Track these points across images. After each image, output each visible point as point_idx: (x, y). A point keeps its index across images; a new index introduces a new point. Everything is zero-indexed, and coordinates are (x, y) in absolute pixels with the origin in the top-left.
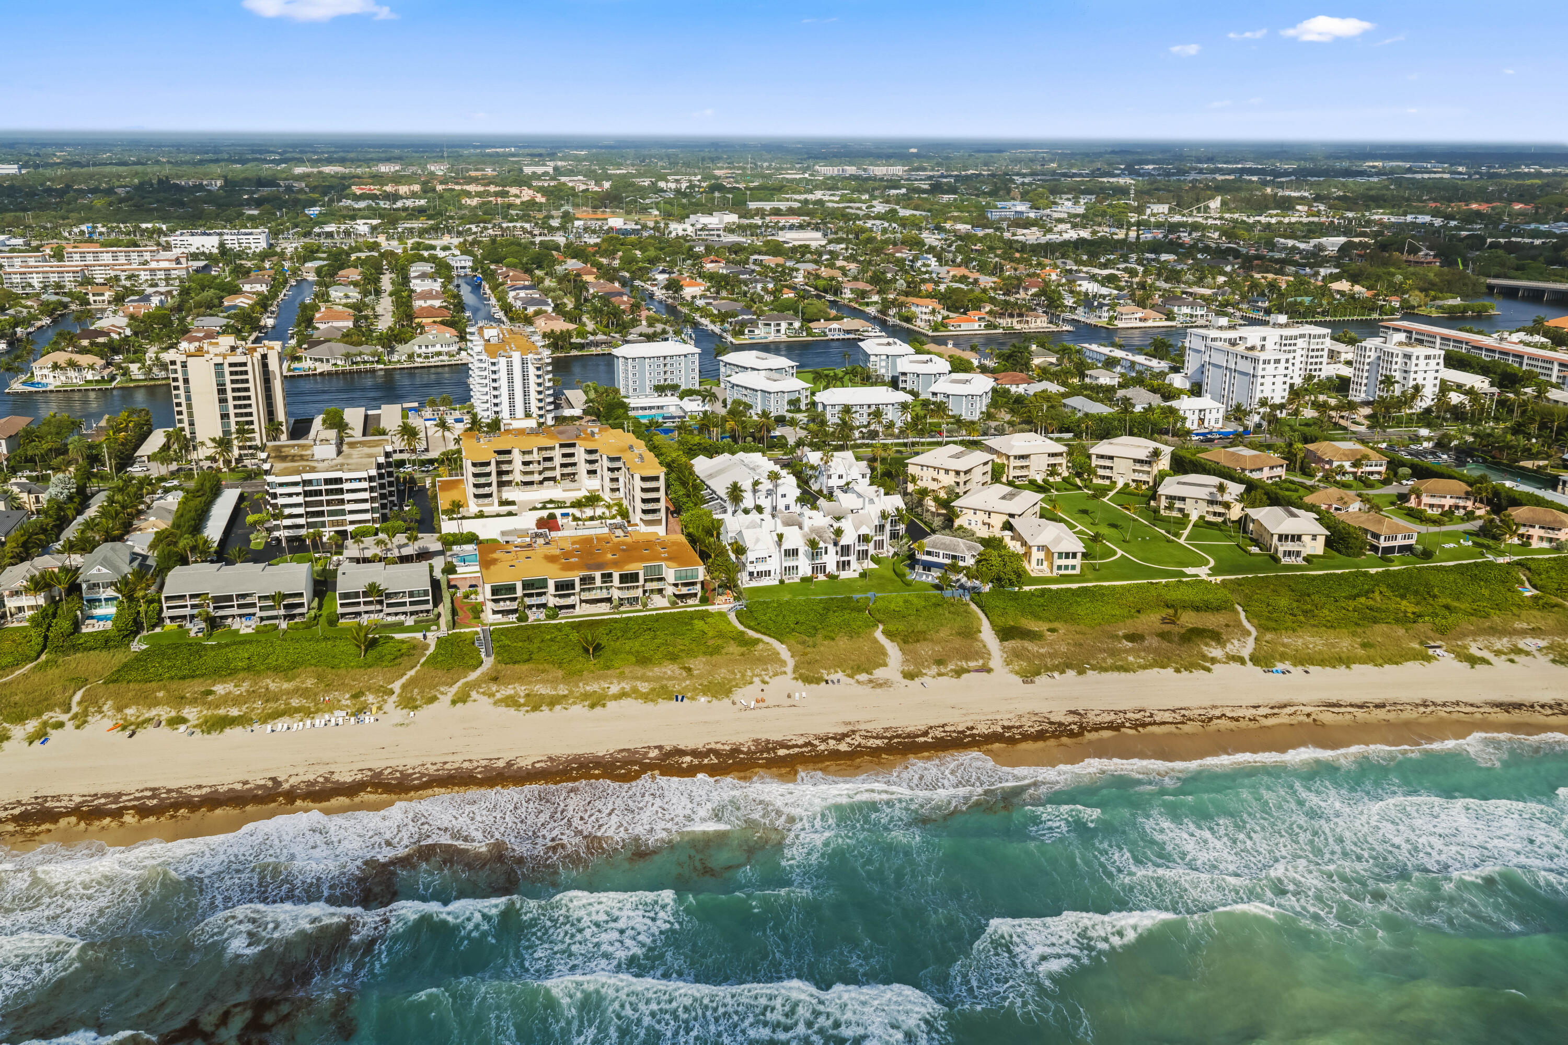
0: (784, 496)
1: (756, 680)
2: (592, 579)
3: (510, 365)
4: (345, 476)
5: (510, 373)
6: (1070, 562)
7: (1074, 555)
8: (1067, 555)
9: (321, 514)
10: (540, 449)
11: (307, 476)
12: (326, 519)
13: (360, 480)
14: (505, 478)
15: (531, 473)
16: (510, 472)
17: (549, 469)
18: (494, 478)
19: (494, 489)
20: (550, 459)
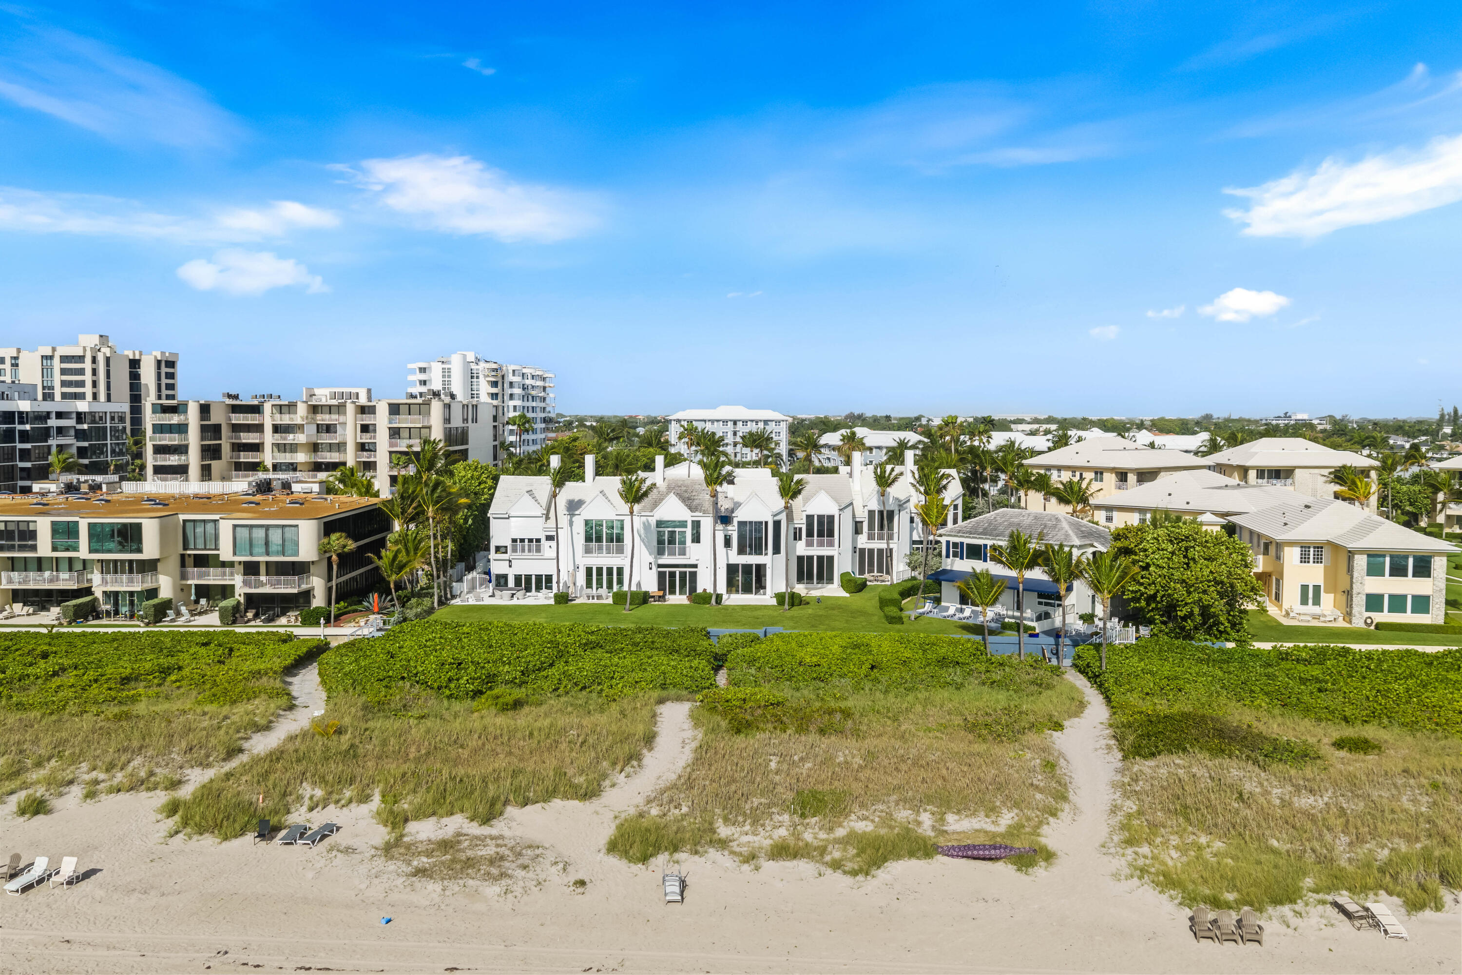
3: (447, 374)
7: (1424, 567)
14: (246, 457)
15: (293, 448)
16: (257, 448)
17: (331, 447)
18: (193, 438)
19: (193, 459)
20: (329, 429)
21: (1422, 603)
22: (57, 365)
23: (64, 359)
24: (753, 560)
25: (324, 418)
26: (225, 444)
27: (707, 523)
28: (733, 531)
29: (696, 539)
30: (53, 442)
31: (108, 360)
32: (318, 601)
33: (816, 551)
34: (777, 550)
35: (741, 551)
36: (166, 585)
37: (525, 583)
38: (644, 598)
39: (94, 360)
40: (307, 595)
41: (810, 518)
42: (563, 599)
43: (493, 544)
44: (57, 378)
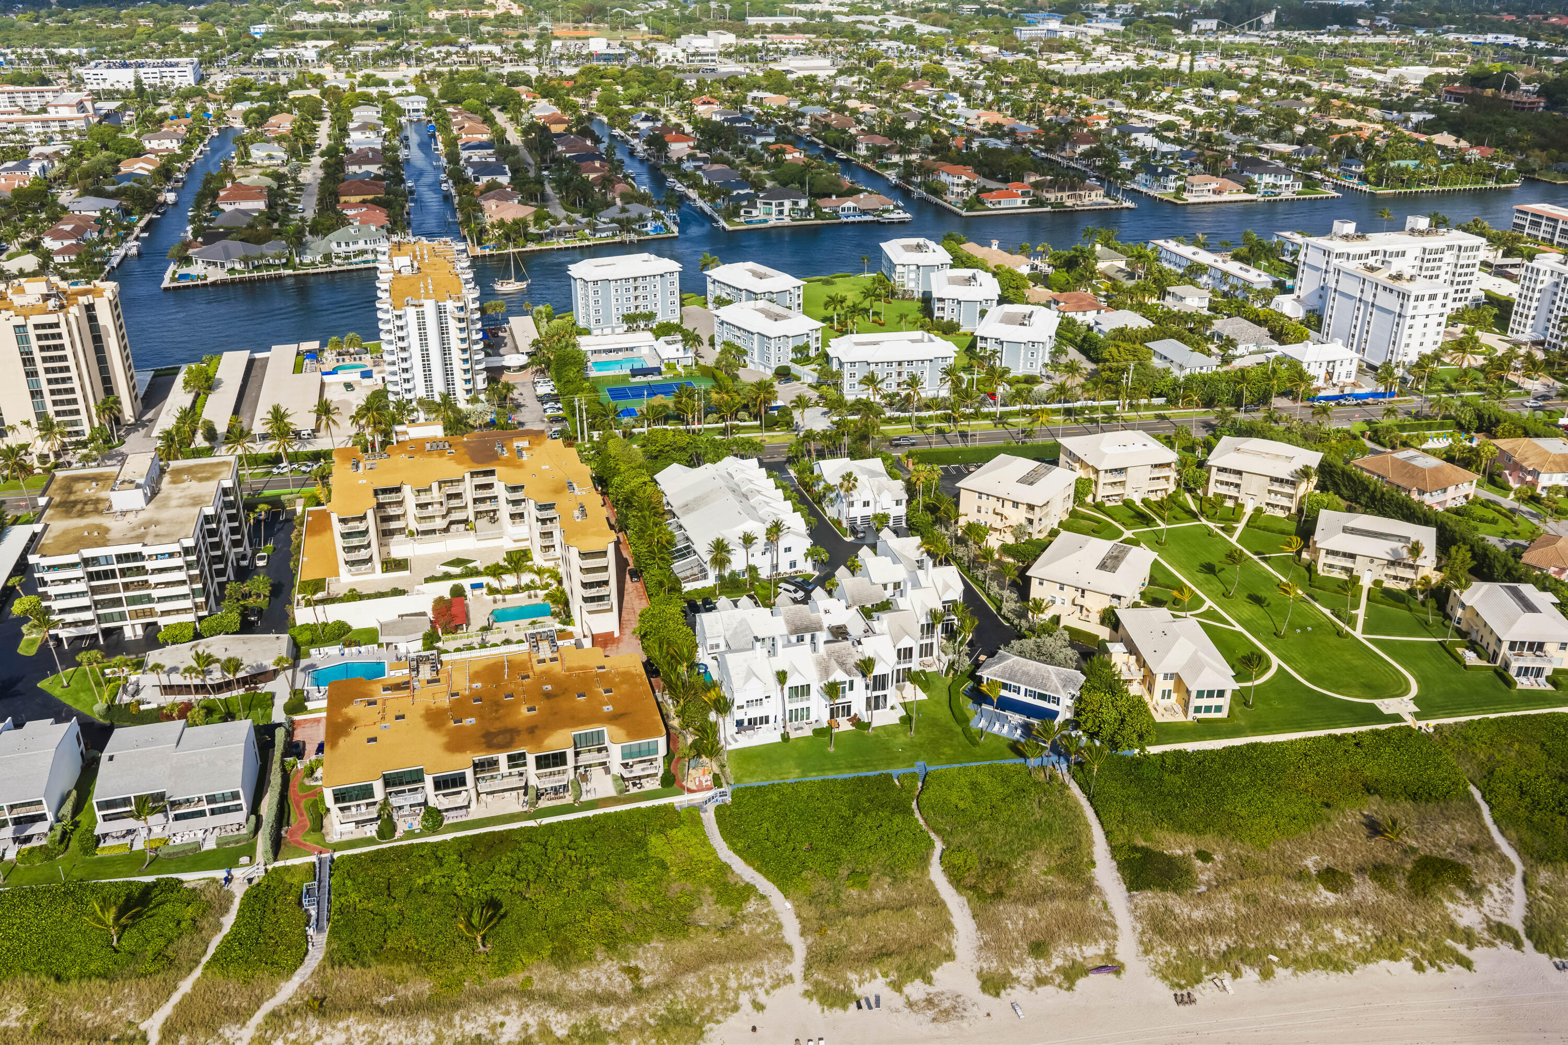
0: (788, 550)
1: (744, 999)
2: (493, 763)
3: (421, 316)
4: (146, 551)
5: (422, 327)
6: (1215, 701)
7: (1221, 694)
8: (1210, 694)
9: (117, 602)
10: (441, 483)
11: (88, 553)
12: (125, 608)
13: (171, 555)
18: (373, 537)
19: (375, 551)
20: (458, 496)
21: (1219, 709)
22: (32, 333)
23: (36, 327)
24: (878, 693)
25: (451, 490)
29: (851, 689)
35: (875, 689)
37: (754, 722)
39: (68, 326)
43: (734, 703)
44: (35, 344)
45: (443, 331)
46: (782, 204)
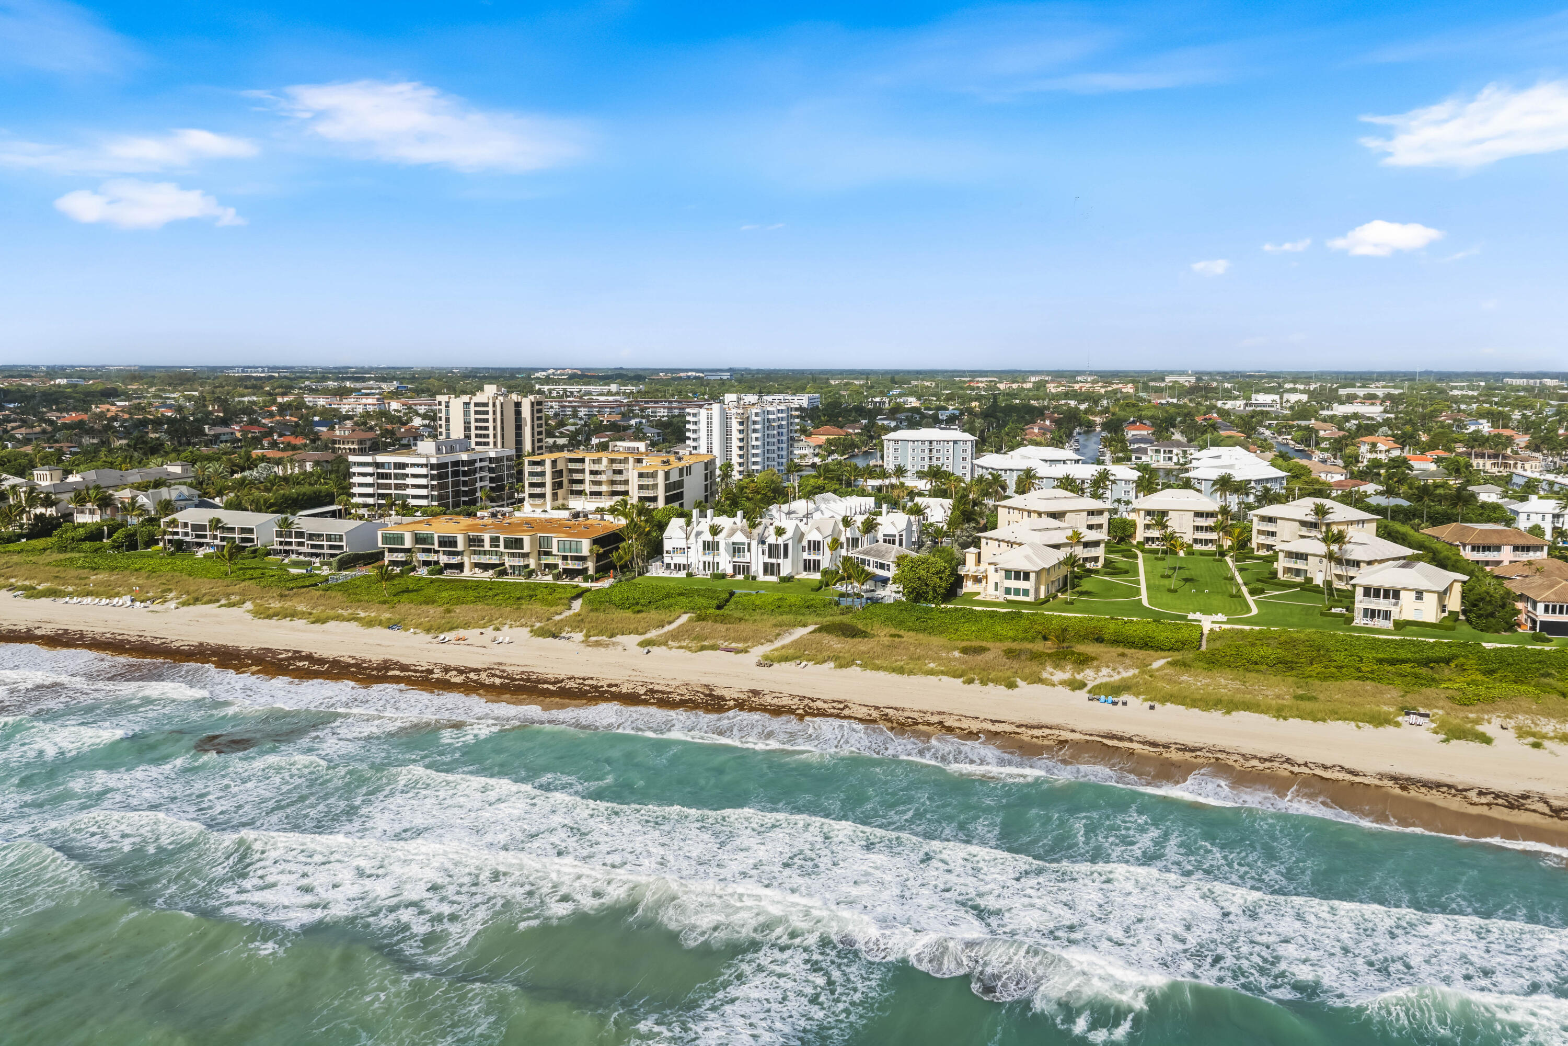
1: (494, 626)
2: (481, 541)
3: (710, 417)
5: (709, 425)
6: (1021, 584)
7: (1026, 576)
8: (1017, 575)
10: (611, 461)
13: (418, 465)
14: (577, 487)
15: (599, 483)
16: (581, 482)
17: (620, 483)
18: (548, 479)
19: (548, 490)
20: (620, 472)
21: (1026, 592)
22: (473, 408)
23: (476, 405)
24: (773, 561)
25: (617, 466)
26: (565, 480)
27: (754, 544)
28: (766, 547)
29: (749, 550)
30: (478, 476)
31: (502, 404)
32: (591, 572)
33: (813, 557)
34: (786, 555)
35: (770, 557)
36: (533, 565)
37: (678, 567)
38: (724, 576)
39: (494, 405)
40: (586, 569)
41: (809, 542)
42: (690, 575)
43: (665, 549)
44: (473, 417)
45: (726, 432)
46: (1171, 452)
